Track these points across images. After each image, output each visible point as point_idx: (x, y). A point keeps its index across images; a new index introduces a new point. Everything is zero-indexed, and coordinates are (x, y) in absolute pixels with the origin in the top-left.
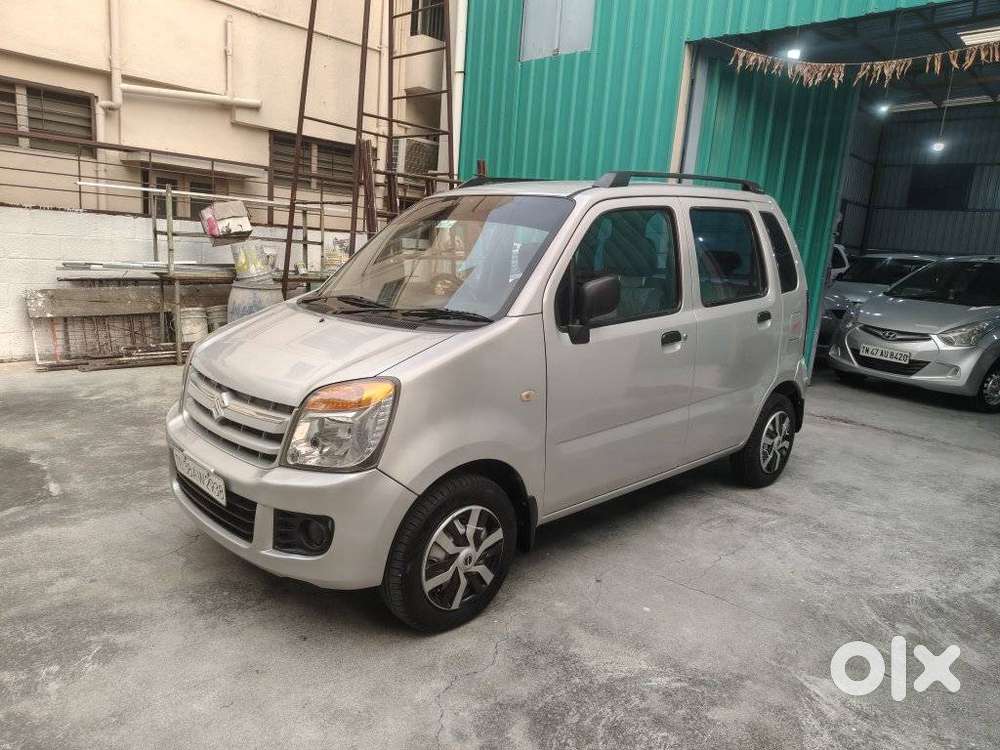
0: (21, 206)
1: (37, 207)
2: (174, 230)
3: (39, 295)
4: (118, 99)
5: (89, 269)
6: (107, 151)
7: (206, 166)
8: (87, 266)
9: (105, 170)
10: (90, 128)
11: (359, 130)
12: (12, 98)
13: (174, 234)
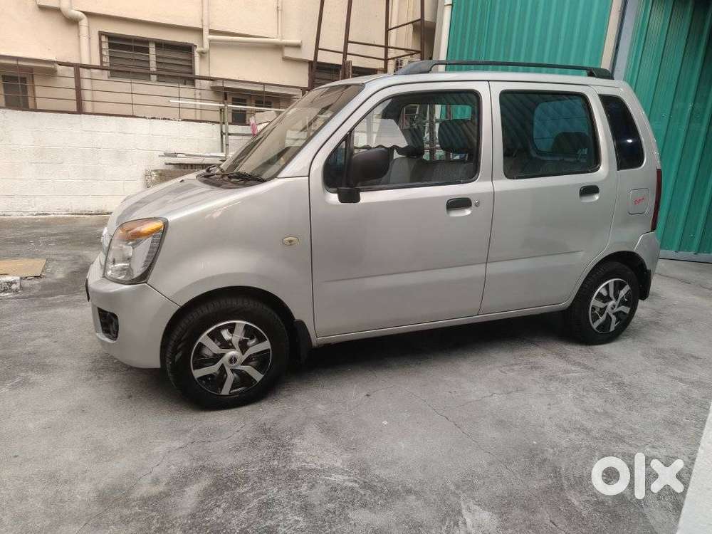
0: (144, 118)
1: (154, 118)
2: (230, 132)
3: (153, 173)
4: (206, 46)
5: (176, 156)
6: (202, 81)
7: (260, 89)
8: (175, 155)
9: (200, 94)
10: (191, 67)
11: (345, 53)
12: (147, 50)
13: (229, 134)
